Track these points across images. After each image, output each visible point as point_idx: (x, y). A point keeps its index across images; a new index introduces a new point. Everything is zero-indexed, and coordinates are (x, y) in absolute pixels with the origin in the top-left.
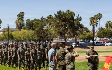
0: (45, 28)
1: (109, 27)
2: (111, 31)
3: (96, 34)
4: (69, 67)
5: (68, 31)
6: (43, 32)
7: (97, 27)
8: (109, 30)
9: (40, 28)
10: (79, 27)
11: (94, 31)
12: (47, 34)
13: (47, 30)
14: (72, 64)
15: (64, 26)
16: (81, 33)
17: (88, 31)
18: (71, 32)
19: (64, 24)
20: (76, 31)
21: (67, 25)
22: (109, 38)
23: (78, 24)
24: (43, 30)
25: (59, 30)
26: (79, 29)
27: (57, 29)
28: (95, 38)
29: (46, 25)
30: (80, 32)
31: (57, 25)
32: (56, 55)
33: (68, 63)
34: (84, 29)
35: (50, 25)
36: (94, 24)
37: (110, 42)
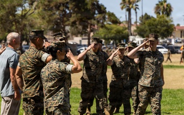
0: (19, 11)
1: (163, 13)
2: (167, 22)
3: (133, 28)
4: (52, 103)
5: (72, 20)
6: (14, 21)
7: (136, 13)
8: (162, 19)
9: (7, 10)
10: (96, 12)
11: (129, 21)
12: (25, 25)
13: (23, 16)
14: (61, 93)
15: (61, 8)
16: (100, 25)
17: (116, 21)
18: (77, 23)
19: (63, 4)
20: (90, 19)
21: (70, 6)
22: (163, 38)
23: (93, 4)
24: (14, 15)
25: (51, 16)
26: (97, 16)
27: (47, 14)
28: (131, 38)
29: (21, 5)
30: (98, 22)
31: (46, 6)
32: (18, 67)
33: (49, 91)
34: (107, 16)
35: (31, 4)
36: (131, 6)
37: (164, 45)
